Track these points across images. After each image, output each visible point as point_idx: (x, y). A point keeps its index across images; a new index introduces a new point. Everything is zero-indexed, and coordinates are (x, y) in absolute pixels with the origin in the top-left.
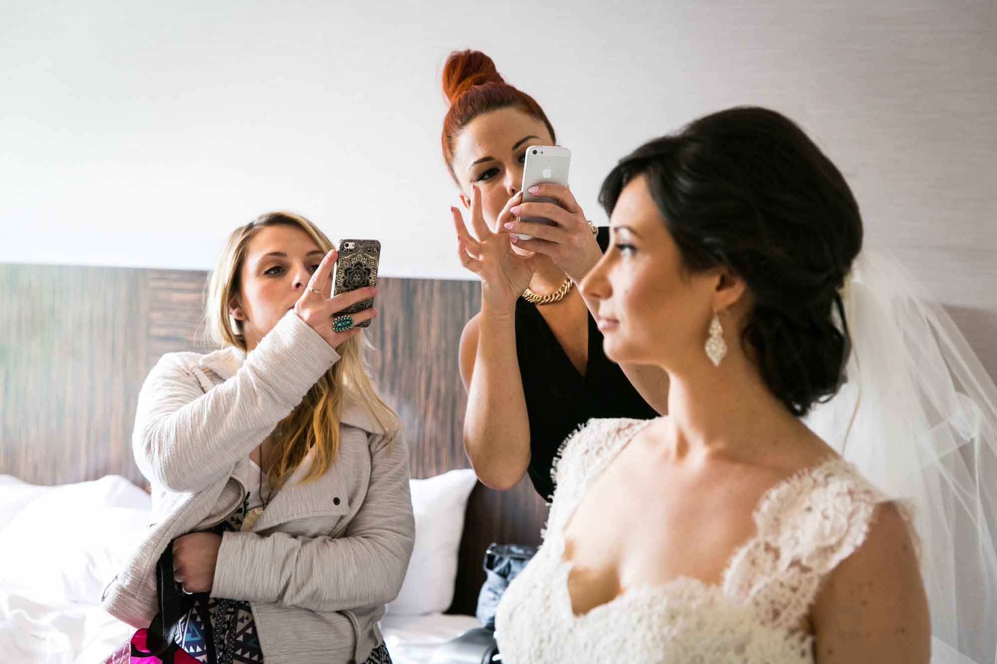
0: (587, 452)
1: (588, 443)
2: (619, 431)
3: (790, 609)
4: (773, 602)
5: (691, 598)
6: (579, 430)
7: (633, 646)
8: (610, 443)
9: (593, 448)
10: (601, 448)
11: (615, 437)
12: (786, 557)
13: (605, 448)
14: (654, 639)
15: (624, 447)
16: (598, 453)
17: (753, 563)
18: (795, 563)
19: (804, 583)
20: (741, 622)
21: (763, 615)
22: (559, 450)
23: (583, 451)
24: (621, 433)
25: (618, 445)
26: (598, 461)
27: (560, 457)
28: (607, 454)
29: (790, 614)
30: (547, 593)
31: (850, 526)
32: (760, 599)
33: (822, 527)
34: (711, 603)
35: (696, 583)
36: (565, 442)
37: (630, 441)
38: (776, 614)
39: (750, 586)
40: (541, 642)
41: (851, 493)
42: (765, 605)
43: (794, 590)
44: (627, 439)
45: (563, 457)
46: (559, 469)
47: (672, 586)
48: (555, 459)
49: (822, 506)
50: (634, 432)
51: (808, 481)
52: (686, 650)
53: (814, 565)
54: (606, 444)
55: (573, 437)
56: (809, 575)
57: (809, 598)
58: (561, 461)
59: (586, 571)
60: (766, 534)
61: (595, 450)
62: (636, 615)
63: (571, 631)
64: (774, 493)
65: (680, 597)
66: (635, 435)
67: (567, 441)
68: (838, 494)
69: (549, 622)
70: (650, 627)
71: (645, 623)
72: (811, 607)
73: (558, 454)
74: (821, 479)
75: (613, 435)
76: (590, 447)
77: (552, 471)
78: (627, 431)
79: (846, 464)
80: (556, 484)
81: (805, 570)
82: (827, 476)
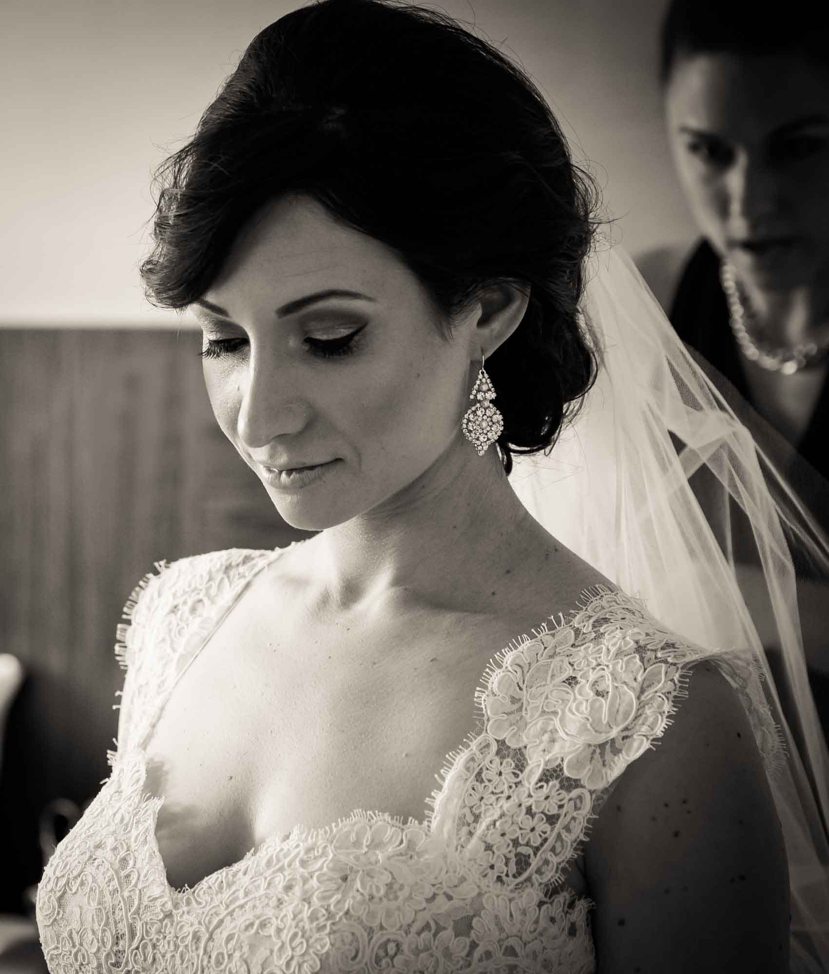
0: (175, 609)
1: (174, 595)
2: (228, 568)
3: (545, 853)
4: (516, 843)
5: (376, 844)
6: (156, 573)
7: (279, 931)
8: (213, 591)
9: (185, 603)
10: (200, 601)
11: (222, 579)
12: (536, 764)
13: (206, 600)
14: (313, 918)
15: (239, 596)
16: (193, 610)
17: (479, 777)
18: (550, 774)
19: (568, 807)
20: (463, 879)
21: (500, 865)
22: (125, 609)
23: (168, 608)
24: (232, 573)
25: (228, 593)
26: (195, 623)
27: (129, 622)
28: (210, 611)
29: (546, 862)
30: (122, 854)
31: (642, 706)
32: (494, 838)
33: (594, 710)
34: (410, 851)
35: (382, 819)
36: (134, 594)
37: (248, 585)
38: (523, 862)
39: (477, 818)
40: (117, 939)
41: (640, 649)
42: (503, 848)
43: (552, 820)
44: (243, 582)
45: (133, 622)
46: (128, 643)
47: (343, 826)
48: (119, 626)
49: (592, 677)
50: (256, 570)
51: (565, 632)
52: (371, 931)
53: (583, 775)
54: (207, 594)
55: (146, 586)
56: (575, 793)
57: (578, 832)
58: (130, 629)
59: (189, 813)
60: (499, 726)
61: (190, 603)
62: (280, 882)
63: (169, 915)
64: (509, 657)
65: (357, 844)
66: (256, 575)
67: (138, 594)
68: (619, 654)
69: (129, 902)
70: (307, 900)
71: (297, 890)
72: (582, 846)
73: (124, 617)
74: (587, 628)
75: (221, 575)
76: (180, 601)
77: (117, 648)
78: (241, 569)
79: (627, 600)
80: (125, 672)
81: (569, 784)
82: (598, 623)
